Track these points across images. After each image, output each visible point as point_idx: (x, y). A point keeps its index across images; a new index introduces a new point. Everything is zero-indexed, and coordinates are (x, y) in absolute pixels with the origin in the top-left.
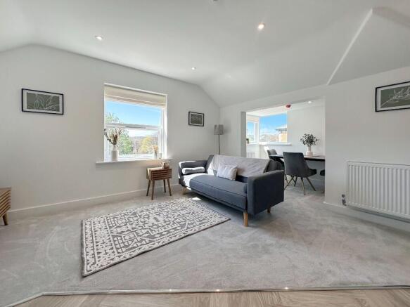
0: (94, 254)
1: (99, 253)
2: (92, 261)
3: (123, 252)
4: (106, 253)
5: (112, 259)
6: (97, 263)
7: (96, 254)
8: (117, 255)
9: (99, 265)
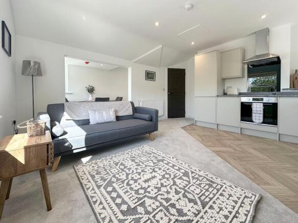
0: (241, 206)
1: (236, 202)
2: (247, 201)
3: (218, 184)
4: (230, 196)
5: (231, 186)
6: (244, 196)
7: (239, 204)
8: (225, 186)
9: (244, 192)
